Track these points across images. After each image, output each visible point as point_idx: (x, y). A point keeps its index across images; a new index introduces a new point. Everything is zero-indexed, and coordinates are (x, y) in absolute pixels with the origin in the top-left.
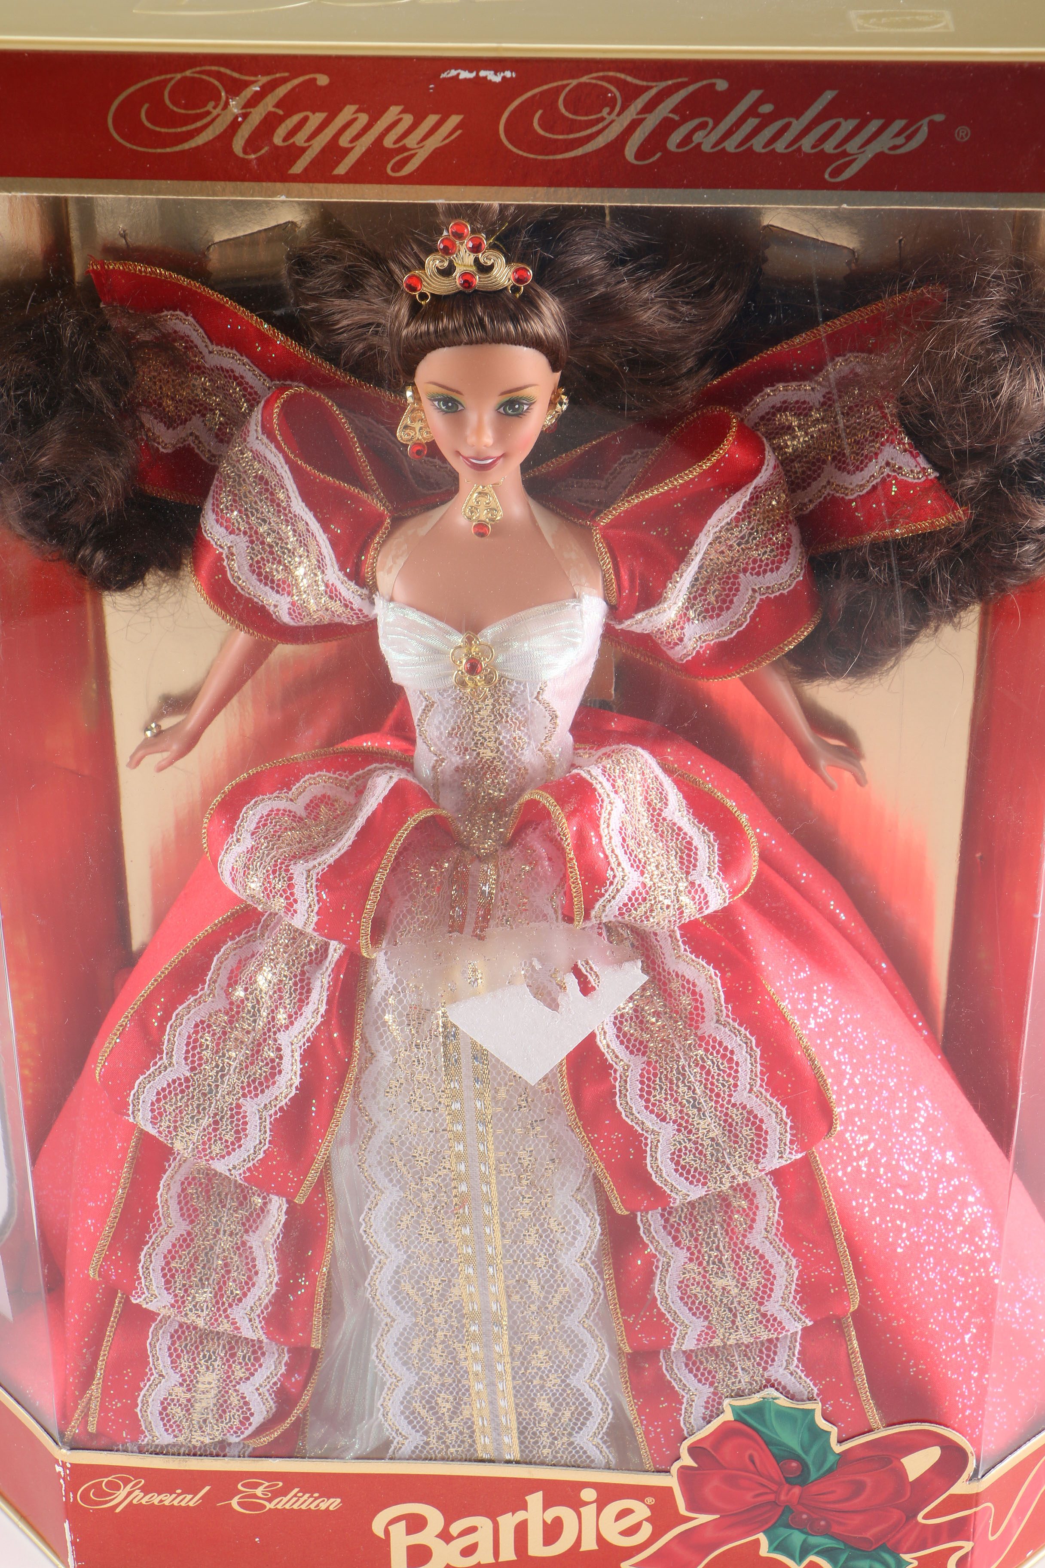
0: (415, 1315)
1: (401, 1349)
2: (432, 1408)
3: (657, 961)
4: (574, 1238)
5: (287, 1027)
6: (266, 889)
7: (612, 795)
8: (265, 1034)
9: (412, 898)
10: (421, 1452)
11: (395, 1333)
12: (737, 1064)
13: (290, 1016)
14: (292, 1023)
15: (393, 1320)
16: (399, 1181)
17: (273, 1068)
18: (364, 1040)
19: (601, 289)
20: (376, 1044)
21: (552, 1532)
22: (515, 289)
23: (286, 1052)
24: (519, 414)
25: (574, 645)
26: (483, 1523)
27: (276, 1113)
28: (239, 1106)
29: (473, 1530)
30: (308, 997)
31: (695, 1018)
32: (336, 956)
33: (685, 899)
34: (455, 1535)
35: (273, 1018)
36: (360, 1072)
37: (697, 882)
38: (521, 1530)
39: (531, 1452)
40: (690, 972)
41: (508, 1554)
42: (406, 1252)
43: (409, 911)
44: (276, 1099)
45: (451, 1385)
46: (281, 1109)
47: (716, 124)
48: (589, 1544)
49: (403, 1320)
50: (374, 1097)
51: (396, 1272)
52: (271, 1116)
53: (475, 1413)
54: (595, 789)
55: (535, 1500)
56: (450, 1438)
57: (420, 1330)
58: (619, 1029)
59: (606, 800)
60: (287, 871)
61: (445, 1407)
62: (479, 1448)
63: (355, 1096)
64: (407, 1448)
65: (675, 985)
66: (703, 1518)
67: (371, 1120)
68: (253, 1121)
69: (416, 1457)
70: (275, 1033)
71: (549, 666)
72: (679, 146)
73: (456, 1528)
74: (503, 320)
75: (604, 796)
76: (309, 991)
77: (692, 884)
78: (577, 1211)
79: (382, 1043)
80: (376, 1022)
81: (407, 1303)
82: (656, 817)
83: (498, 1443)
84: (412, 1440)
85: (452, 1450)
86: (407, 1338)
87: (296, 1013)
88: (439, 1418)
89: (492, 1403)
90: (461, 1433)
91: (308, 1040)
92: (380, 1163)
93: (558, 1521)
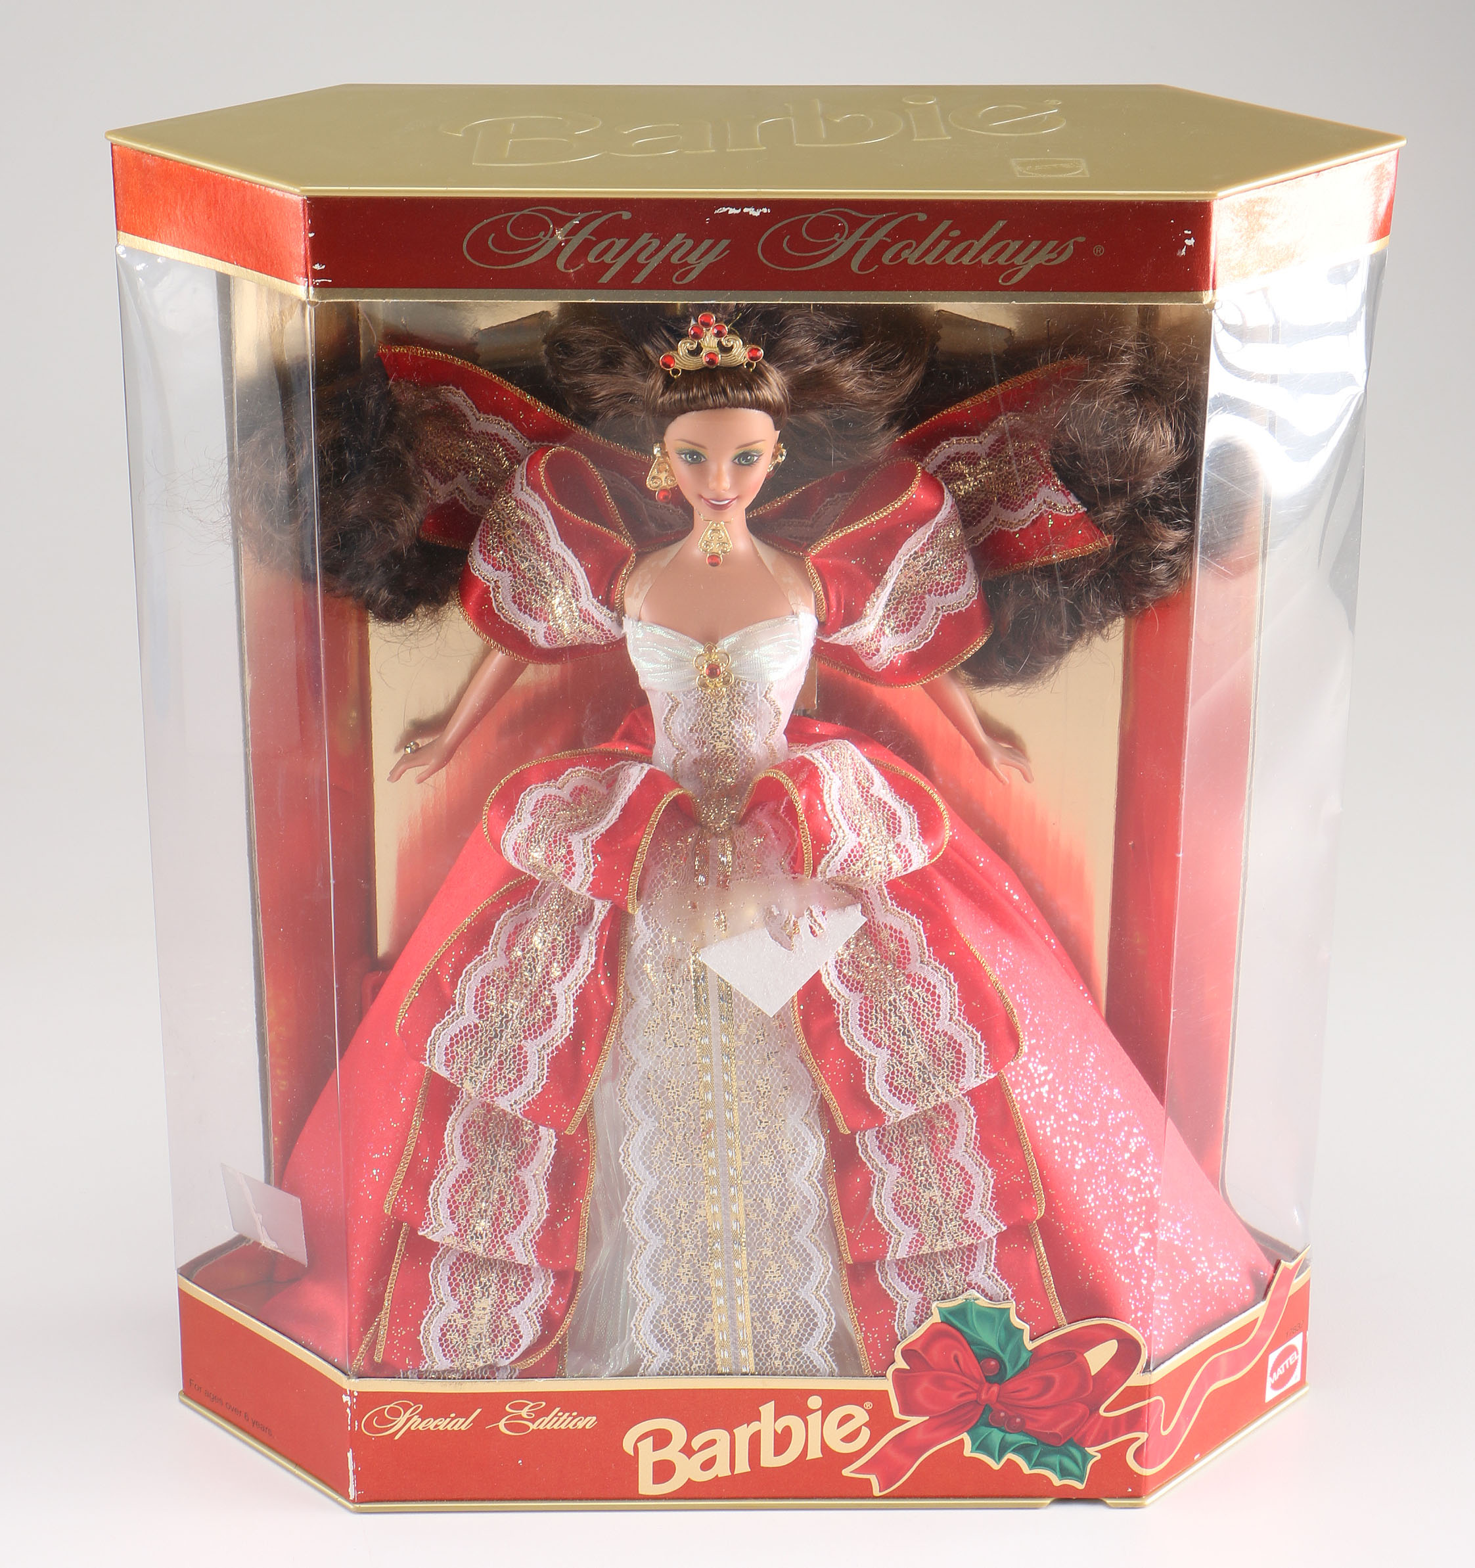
0: (665, 1237)
1: (652, 1270)
2: (678, 1326)
4: (804, 1159)
5: (561, 979)
6: (548, 856)
7: (831, 773)
8: (540, 987)
9: (664, 866)
10: (668, 1368)
11: (647, 1255)
12: (938, 996)
13: (563, 969)
14: (565, 975)
15: (646, 1243)
16: (654, 1113)
17: (549, 1014)
18: (626, 989)
20: (636, 991)
21: (782, 1441)
22: (749, 364)
23: (560, 1000)
24: (750, 464)
26: (721, 1435)
27: (552, 1052)
28: (520, 1048)
29: (712, 1443)
30: (577, 953)
31: (903, 961)
32: (602, 917)
33: (893, 857)
34: (696, 1449)
35: (548, 973)
36: (622, 1016)
37: (902, 844)
38: (755, 1441)
39: (764, 1364)
40: (896, 923)
41: (743, 1466)
42: (658, 1178)
43: (663, 877)
44: (553, 1039)
45: (695, 1302)
46: (557, 1048)
47: (918, 245)
48: (815, 1453)
49: (655, 1242)
50: (634, 1037)
51: (649, 1198)
52: (548, 1055)
53: (716, 1327)
54: (817, 768)
55: (768, 1410)
56: (692, 1354)
57: (670, 1251)
58: (839, 971)
59: (827, 777)
60: (566, 840)
61: (689, 1324)
62: (718, 1362)
63: (619, 1036)
64: (656, 1366)
65: (885, 934)
66: (914, 1421)
67: (631, 1058)
68: (533, 1060)
69: (664, 1372)
70: (550, 985)
71: (773, 668)
72: (891, 260)
73: (696, 1443)
74: (739, 389)
75: (825, 773)
76: (579, 947)
77: (898, 845)
78: (806, 1133)
79: (642, 989)
80: (635, 972)
81: (658, 1226)
82: (866, 793)
83: (736, 1357)
84: (662, 1356)
85: (694, 1365)
86: (657, 1260)
87: (568, 966)
88: (684, 1335)
89: (732, 1318)
90: (703, 1349)
91: (580, 987)
92: (637, 1097)
93: (787, 1431)
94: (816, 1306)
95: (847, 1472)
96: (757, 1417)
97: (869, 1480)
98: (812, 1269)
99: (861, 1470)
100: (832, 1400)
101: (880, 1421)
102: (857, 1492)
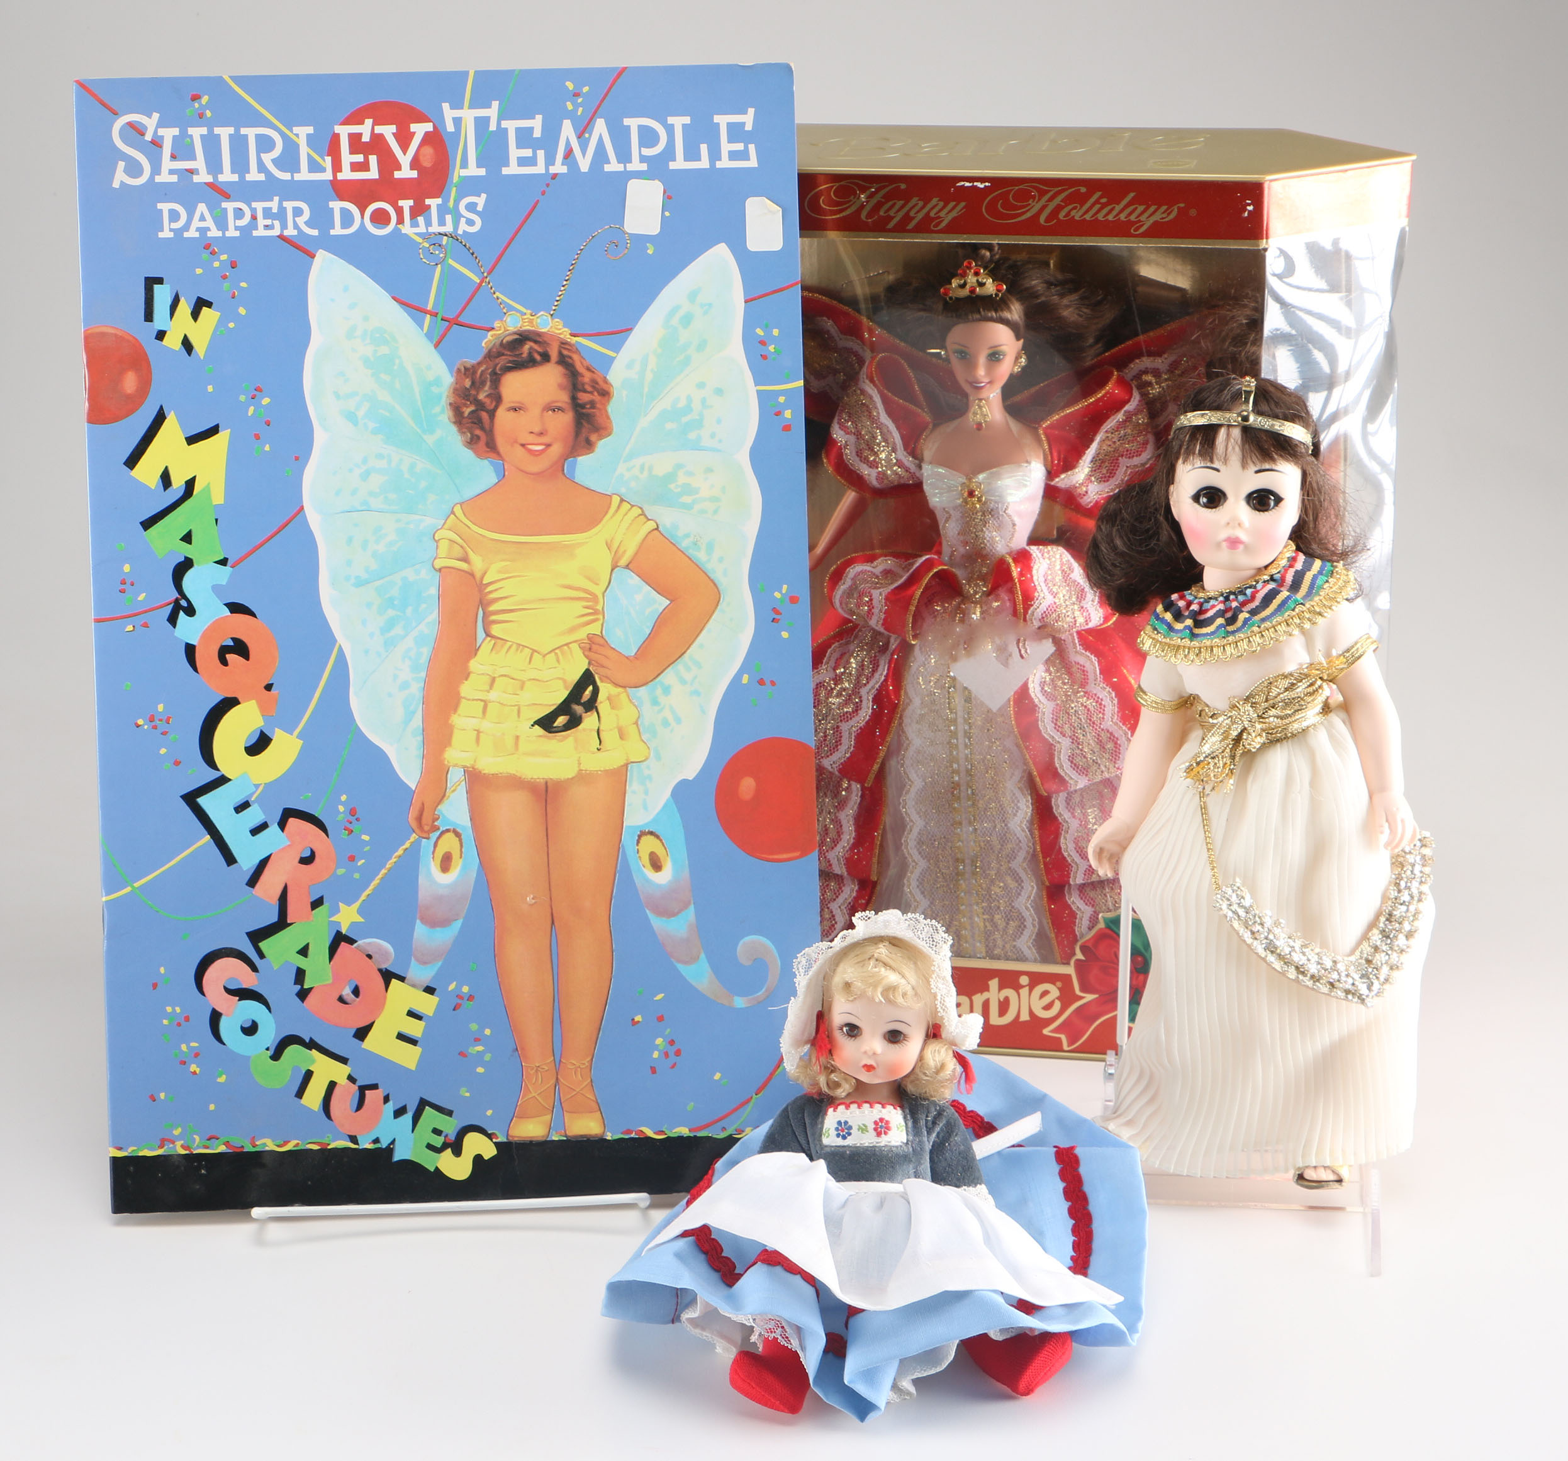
0: (929, 861)
3: (1066, 657)
4: (1017, 811)
6: (858, 603)
7: (1041, 559)
8: (853, 690)
12: (1104, 706)
13: (867, 679)
17: (857, 706)
18: (906, 693)
19: (1043, 299)
20: (912, 694)
21: (1004, 1007)
22: (997, 295)
24: (998, 360)
25: (1025, 486)
27: (857, 730)
28: (838, 727)
31: (1084, 684)
33: (1079, 616)
35: (858, 682)
38: (986, 1006)
40: (1081, 660)
42: (925, 820)
44: (858, 722)
45: (947, 906)
46: (860, 728)
49: (922, 864)
50: (910, 725)
51: (919, 833)
52: (855, 732)
53: (961, 925)
54: (1033, 558)
55: (994, 984)
57: (932, 870)
58: (1043, 689)
59: (1038, 561)
60: (869, 593)
63: (900, 724)
65: (1074, 669)
66: (1089, 997)
67: (908, 739)
68: (845, 735)
70: (859, 689)
71: (1011, 494)
74: (989, 310)
75: (1036, 558)
77: (1082, 607)
78: (1018, 794)
79: (916, 693)
80: (912, 682)
82: (1066, 575)
83: (974, 946)
86: (924, 876)
91: (877, 690)
92: (912, 765)
93: (1007, 999)
94: (1026, 914)
95: (1046, 1031)
96: (987, 989)
97: (1060, 1039)
98: (1022, 888)
99: (1055, 1031)
100: (1036, 979)
101: (1067, 997)
102: (1051, 1046)
